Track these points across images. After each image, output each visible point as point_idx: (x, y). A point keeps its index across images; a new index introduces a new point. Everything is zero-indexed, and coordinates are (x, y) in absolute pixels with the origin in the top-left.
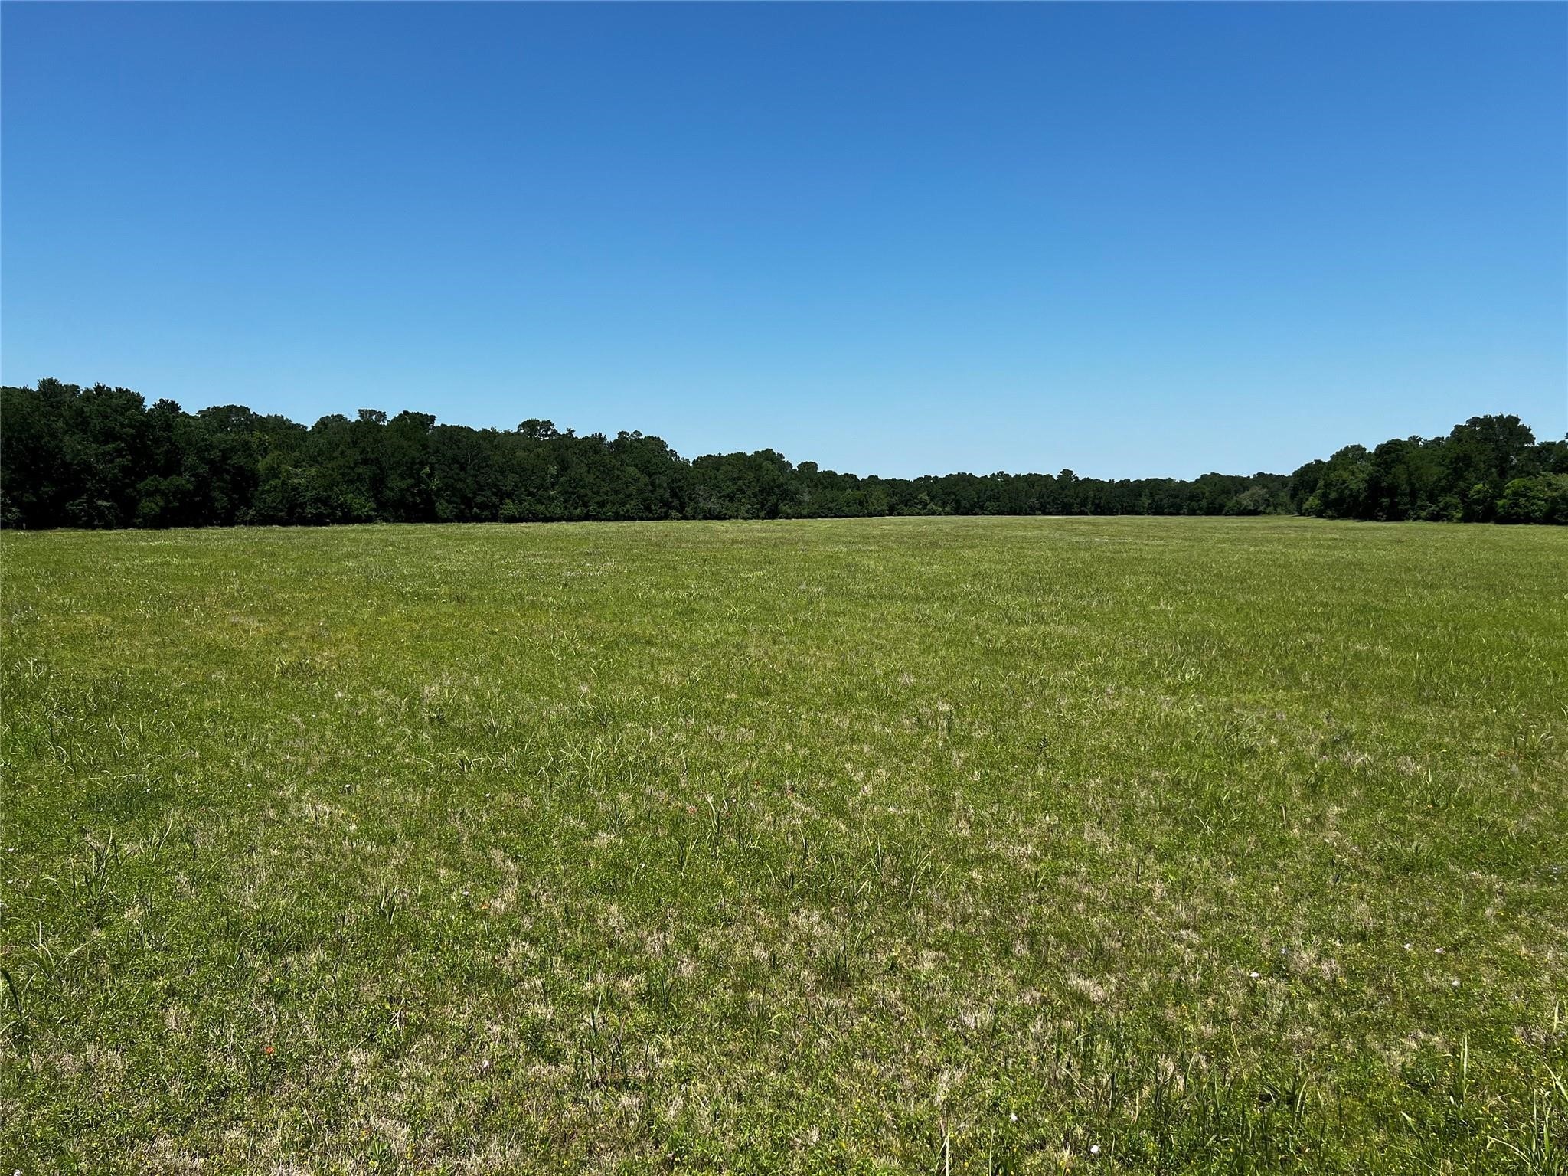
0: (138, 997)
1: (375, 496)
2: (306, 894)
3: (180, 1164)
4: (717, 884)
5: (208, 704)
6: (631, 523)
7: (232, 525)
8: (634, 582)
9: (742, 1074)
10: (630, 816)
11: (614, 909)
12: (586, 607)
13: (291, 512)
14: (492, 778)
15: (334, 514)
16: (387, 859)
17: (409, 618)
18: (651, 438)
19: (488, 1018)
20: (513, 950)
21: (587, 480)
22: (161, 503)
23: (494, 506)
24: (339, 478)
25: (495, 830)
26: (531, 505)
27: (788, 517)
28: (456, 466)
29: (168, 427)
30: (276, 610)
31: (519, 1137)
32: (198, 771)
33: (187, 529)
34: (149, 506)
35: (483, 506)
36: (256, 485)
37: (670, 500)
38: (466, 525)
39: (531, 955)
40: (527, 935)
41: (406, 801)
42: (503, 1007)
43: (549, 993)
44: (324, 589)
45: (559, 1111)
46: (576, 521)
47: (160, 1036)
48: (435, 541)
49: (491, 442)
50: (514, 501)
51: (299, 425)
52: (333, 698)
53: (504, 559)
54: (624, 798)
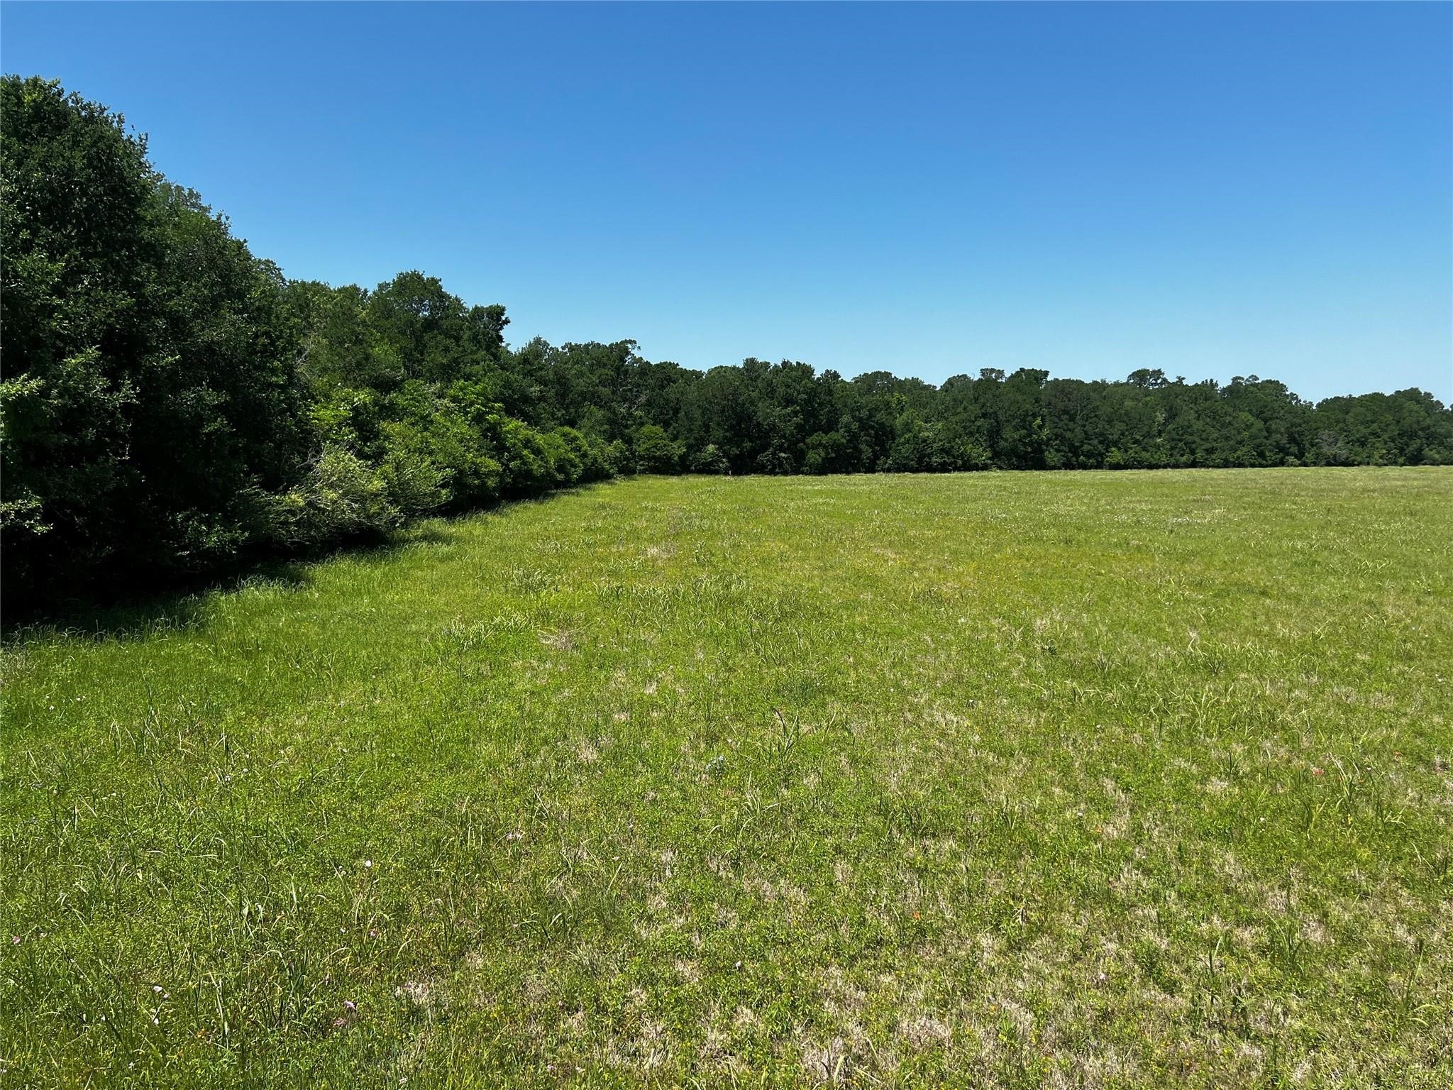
0: (815, 849)
1: (991, 446)
2: (939, 790)
3: (847, 992)
4: (1348, 854)
5: (858, 619)
6: (1242, 470)
7: (873, 471)
8: (1246, 530)
9: (1381, 1057)
10: (1245, 768)
11: (1230, 857)
12: (1194, 554)
13: (920, 461)
14: (1101, 710)
15: (955, 463)
16: (1006, 771)
17: (1021, 556)
18: (1269, 382)
19: (1103, 934)
20: (1126, 875)
21: (1195, 427)
22: (823, 454)
23: (1101, 454)
24: (961, 430)
25: (1107, 761)
26: (1136, 453)
27: (1434, 463)
28: (1065, 417)
29: (830, 393)
30: (909, 544)
31: (1135, 1054)
32: (852, 673)
33: (840, 476)
34: (814, 457)
35: (1089, 455)
36: (894, 439)
37: (1287, 446)
38: (1073, 472)
39: (1144, 885)
40: (1139, 864)
41: (1022, 721)
42: (1117, 927)
43: (1164, 924)
44: (948, 528)
45: (1175, 1040)
46: (1182, 468)
47: (831, 884)
48: (1043, 488)
49: (1100, 393)
50: (1119, 449)
51: (930, 386)
52: (957, 623)
53: (1110, 504)
54: (1239, 749)
